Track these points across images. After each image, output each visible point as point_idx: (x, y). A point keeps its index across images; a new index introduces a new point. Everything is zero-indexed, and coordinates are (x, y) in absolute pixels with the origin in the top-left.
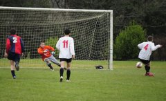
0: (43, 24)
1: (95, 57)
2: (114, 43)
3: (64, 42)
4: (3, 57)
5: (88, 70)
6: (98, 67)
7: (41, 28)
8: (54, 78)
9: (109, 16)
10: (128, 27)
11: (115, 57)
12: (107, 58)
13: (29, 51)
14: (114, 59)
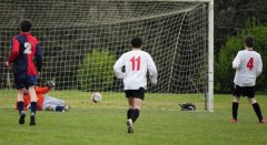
0: (80, 24)
1: (180, 87)
2: (217, 60)
3: (133, 60)
4: (5, 86)
5: (165, 112)
6: (186, 107)
7: (76, 32)
8: (100, 128)
9: (207, 8)
10: (244, 31)
11: (219, 88)
12: (203, 89)
13: (53, 75)
14: (215, 92)
